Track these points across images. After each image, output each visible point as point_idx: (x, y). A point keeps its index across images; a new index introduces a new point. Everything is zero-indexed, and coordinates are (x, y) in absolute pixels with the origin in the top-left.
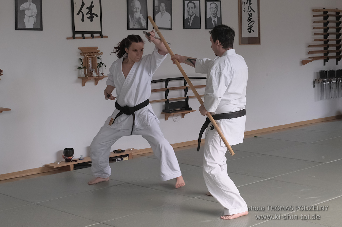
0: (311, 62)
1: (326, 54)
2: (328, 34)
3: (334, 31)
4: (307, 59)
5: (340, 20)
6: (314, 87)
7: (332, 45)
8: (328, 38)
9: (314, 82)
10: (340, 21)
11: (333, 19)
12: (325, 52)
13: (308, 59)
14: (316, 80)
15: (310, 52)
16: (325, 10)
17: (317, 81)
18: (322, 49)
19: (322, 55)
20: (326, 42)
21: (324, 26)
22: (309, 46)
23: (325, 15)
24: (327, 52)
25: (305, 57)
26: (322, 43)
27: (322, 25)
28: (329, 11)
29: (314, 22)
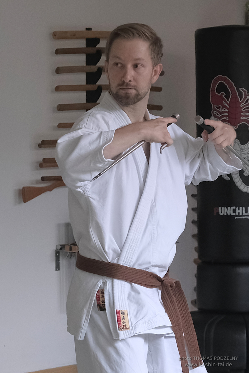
0: (49, 192)
4: (37, 182)
6: (58, 268)
9: (57, 254)
13: (41, 183)
14: (63, 247)
15: (45, 163)
16: (90, 35)
17: (67, 248)
21: (87, 83)
23: (92, 50)
25: (30, 177)
27: (81, 79)
28: (102, 38)
29: (58, 71)
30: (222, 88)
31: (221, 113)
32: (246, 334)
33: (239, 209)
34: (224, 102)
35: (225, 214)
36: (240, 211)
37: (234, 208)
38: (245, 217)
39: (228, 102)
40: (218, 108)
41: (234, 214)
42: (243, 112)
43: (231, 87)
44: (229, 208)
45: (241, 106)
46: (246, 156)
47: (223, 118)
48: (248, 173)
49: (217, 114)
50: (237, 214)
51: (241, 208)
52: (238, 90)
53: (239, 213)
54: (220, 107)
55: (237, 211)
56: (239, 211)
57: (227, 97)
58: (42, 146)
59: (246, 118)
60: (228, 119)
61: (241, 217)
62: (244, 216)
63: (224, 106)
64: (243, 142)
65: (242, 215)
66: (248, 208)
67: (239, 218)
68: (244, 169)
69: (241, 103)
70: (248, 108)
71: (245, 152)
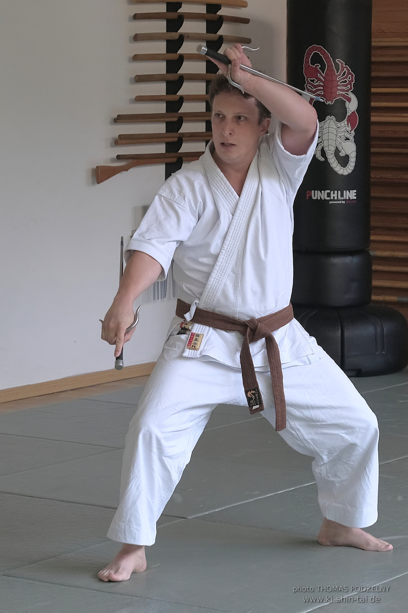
0: (125, 172)
1: (173, 147)
2: (181, 80)
3: (200, 68)
4: (113, 160)
5: (220, 33)
7: (194, 117)
8: (180, 93)
10: (221, 37)
11: (200, 27)
12: (170, 140)
13: (114, 162)
15: (122, 140)
18: (161, 128)
19: (161, 149)
20: (174, 106)
21: (167, 52)
22: (120, 119)
23: (173, 15)
24: (176, 139)
25: (105, 155)
26: (161, 108)
27: (160, 47)
28: (184, 2)
29: (137, 38)
30: (317, 59)
31: (315, 87)
32: (340, 331)
33: (334, 193)
34: (319, 75)
35: (319, 199)
36: (335, 195)
37: (329, 191)
38: (340, 202)
39: (324, 75)
40: (313, 81)
41: (329, 198)
42: (339, 86)
43: (327, 58)
44: (323, 191)
45: (338, 80)
46: (343, 134)
47: (318, 93)
48: (344, 153)
49: (312, 88)
50: (332, 198)
51: (336, 192)
52: (334, 61)
53: (334, 197)
54: (314, 80)
55: (332, 195)
57: (323, 69)
58: (118, 121)
59: (343, 93)
60: (323, 94)
61: (336, 202)
62: (340, 200)
63: (319, 79)
64: (339, 119)
65: (338, 200)
66: (345, 191)
67: (334, 202)
68: (340, 148)
69: (337, 76)
70: (346, 81)
71: (341, 130)
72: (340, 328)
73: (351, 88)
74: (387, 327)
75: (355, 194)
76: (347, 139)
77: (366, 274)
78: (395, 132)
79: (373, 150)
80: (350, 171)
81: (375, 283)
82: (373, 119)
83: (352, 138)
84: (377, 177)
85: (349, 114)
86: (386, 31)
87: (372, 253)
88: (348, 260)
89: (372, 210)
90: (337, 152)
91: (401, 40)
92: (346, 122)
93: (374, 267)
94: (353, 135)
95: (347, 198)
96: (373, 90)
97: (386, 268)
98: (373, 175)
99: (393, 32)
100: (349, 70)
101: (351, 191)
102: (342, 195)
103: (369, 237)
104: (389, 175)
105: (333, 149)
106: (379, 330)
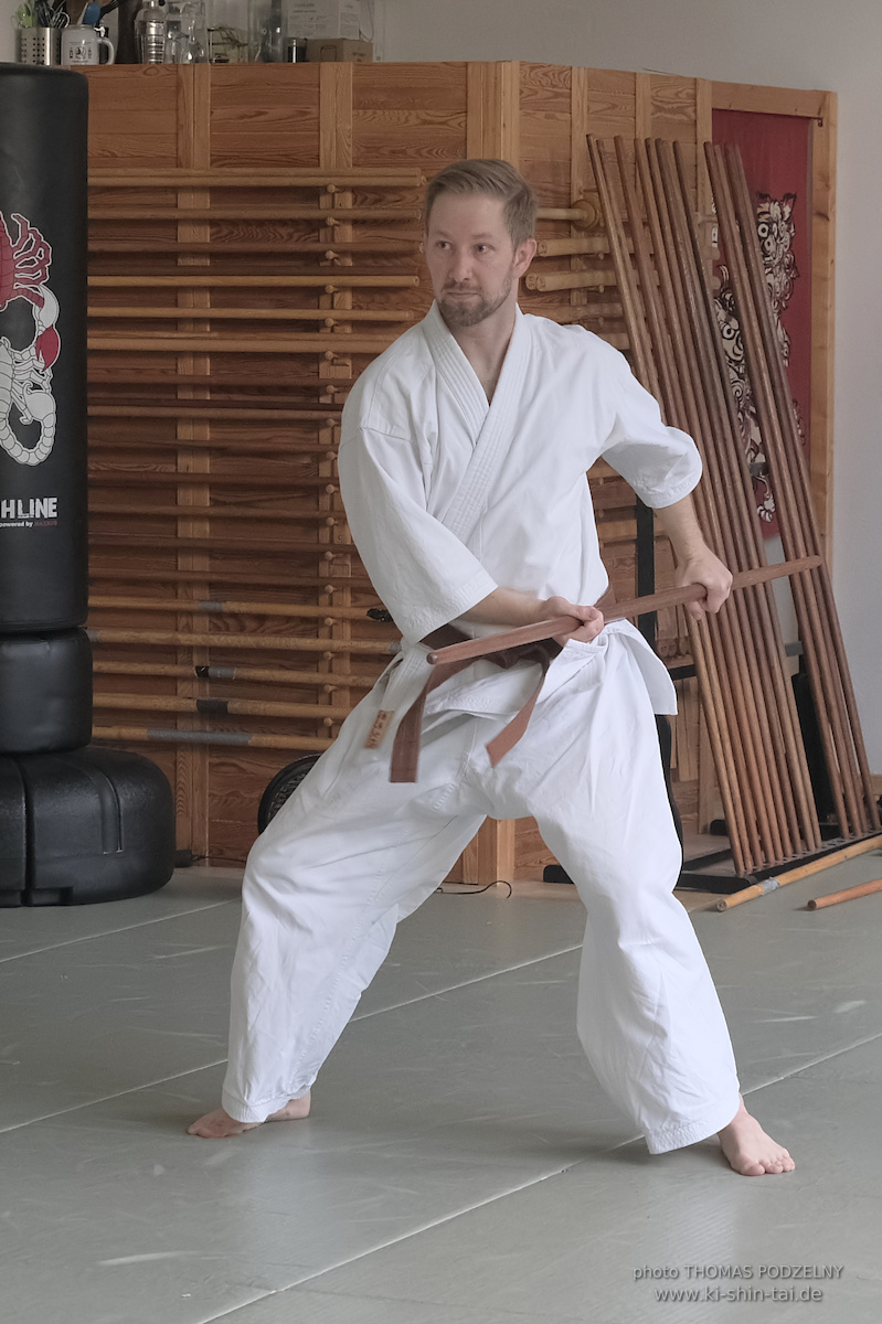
32: (24, 805)
33: (8, 506)
36: (12, 509)
38: (23, 524)
42: (18, 271)
45: (14, 258)
46: (26, 376)
48: (30, 417)
50: (4, 516)
51: (12, 502)
52: (8, 218)
53: (8, 513)
55: (5, 509)
56: (8, 509)
59: (26, 286)
61: (13, 525)
62: (21, 521)
64: (20, 344)
65: (16, 520)
66: (32, 501)
67: (8, 525)
68: (21, 407)
69: (13, 250)
70: (32, 262)
71: (22, 368)
72: (23, 799)
73: (44, 277)
74: (128, 796)
75: (55, 507)
76: (36, 387)
77: (80, 681)
78: (139, 371)
79: (92, 410)
80: (43, 457)
81: (99, 699)
82: (92, 343)
83: (46, 385)
84: (102, 468)
85: (40, 333)
86: (120, 155)
87: (94, 634)
88: (40, 650)
89: (91, 541)
90: (14, 415)
91: (151, 171)
92: (33, 351)
93: (96, 666)
94: (48, 379)
95: (38, 516)
96: (93, 281)
97: (123, 668)
98: (93, 464)
99: (132, 156)
100: (38, 238)
101: (45, 500)
102: (26, 510)
103: (86, 600)
104: (128, 466)
105: (7, 409)
106: (109, 801)
